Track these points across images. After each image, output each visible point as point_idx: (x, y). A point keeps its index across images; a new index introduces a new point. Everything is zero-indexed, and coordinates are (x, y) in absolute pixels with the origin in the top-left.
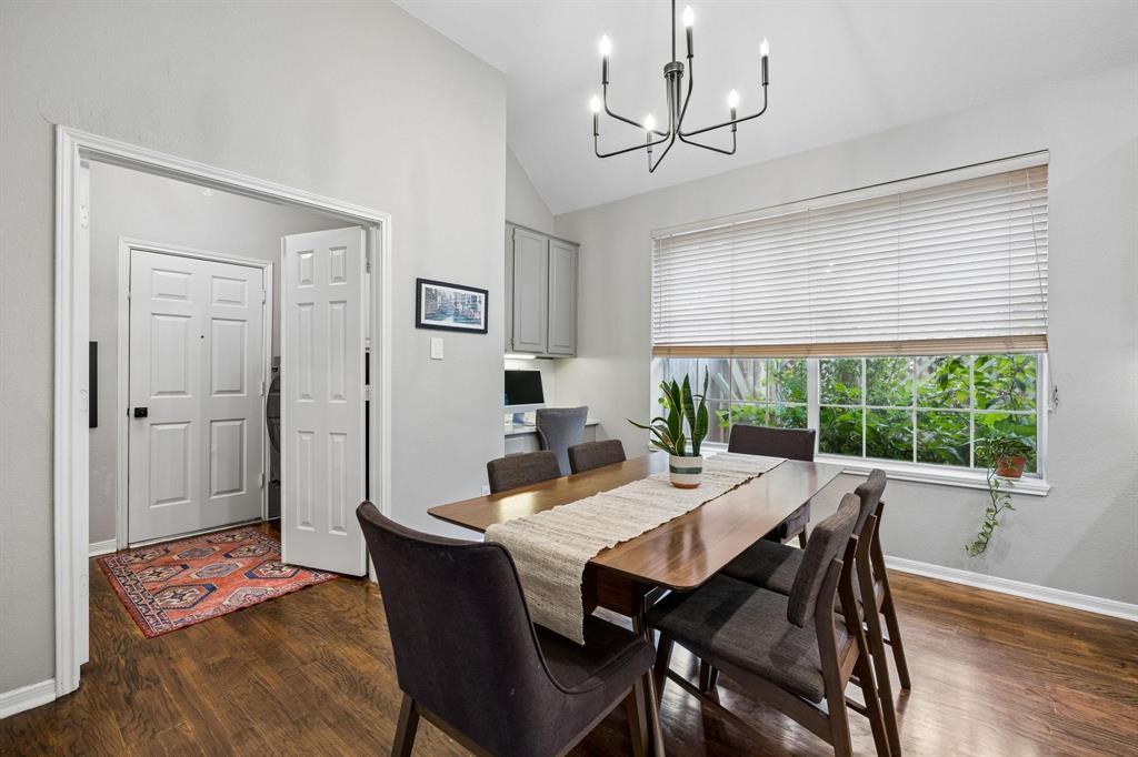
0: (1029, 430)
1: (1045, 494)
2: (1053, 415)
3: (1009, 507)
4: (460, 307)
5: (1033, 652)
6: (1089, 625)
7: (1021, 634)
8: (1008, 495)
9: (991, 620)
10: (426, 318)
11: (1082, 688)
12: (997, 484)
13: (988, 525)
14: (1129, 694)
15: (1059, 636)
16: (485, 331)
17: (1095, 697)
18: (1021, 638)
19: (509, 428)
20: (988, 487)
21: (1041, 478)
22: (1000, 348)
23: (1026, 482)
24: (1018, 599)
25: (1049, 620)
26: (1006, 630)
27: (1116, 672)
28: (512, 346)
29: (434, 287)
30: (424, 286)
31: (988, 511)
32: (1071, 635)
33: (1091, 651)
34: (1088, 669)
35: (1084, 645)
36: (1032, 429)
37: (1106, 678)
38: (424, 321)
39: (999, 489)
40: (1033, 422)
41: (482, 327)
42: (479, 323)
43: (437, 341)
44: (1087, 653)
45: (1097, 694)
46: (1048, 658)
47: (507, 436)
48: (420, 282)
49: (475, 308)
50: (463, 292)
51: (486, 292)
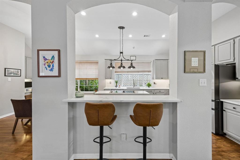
4: (15, 72)
10: (7, 74)
16: (20, 76)
19: (25, 92)
28: (26, 78)
29: (9, 69)
30: (6, 69)
38: (6, 75)
41: (20, 75)
42: (19, 75)
43: (10, 79)
47: (25, 93)
48: (5, 69)
49: (18, 72)
50: (15, 70)
51: (21, 70)
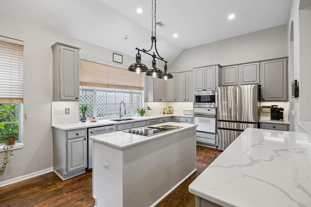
0: (16, 128)
1: (23, 147)
2: (25, 123)
3: (12, 155)
5: (24, 200)
6: (36, 181)
7: (20, 196)
8: (11, 151)
9: (9, 197)
11: (40, 202)
12: (7, 148)
13: (5, 164)
14: (50, 195)
15: (30, 189)
17: (44, 202)
18: (20, 197)
20: (4, 150)
21: (20, 142)
22: (8, 102)
23: (17, 145)
24: (15, 184)
25: (26, 186)
26: (15, 198)
27: (46, 191)
31: (5, 159)
32: (33, 187)
33: (39, 189)
34: (40, 195)
35: (37, 188)
36: (17, 127)
37: (44, 194)
39: (8, 150)
40: (17, 125)
44: (38, 190)
45: (44, 201)
46: (29, 199)
